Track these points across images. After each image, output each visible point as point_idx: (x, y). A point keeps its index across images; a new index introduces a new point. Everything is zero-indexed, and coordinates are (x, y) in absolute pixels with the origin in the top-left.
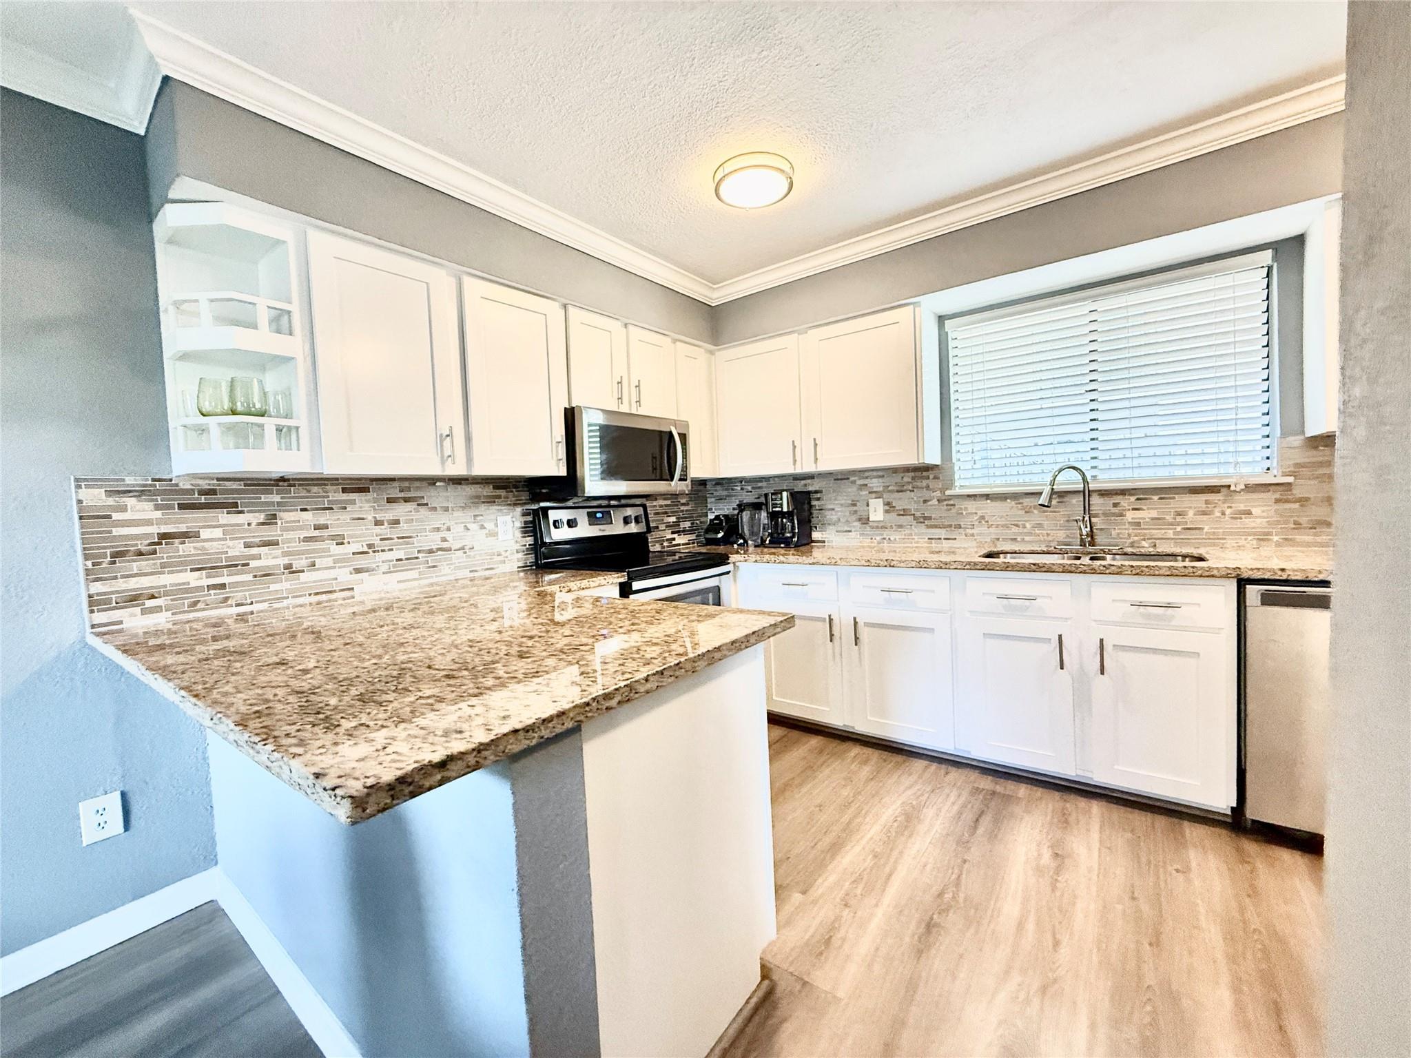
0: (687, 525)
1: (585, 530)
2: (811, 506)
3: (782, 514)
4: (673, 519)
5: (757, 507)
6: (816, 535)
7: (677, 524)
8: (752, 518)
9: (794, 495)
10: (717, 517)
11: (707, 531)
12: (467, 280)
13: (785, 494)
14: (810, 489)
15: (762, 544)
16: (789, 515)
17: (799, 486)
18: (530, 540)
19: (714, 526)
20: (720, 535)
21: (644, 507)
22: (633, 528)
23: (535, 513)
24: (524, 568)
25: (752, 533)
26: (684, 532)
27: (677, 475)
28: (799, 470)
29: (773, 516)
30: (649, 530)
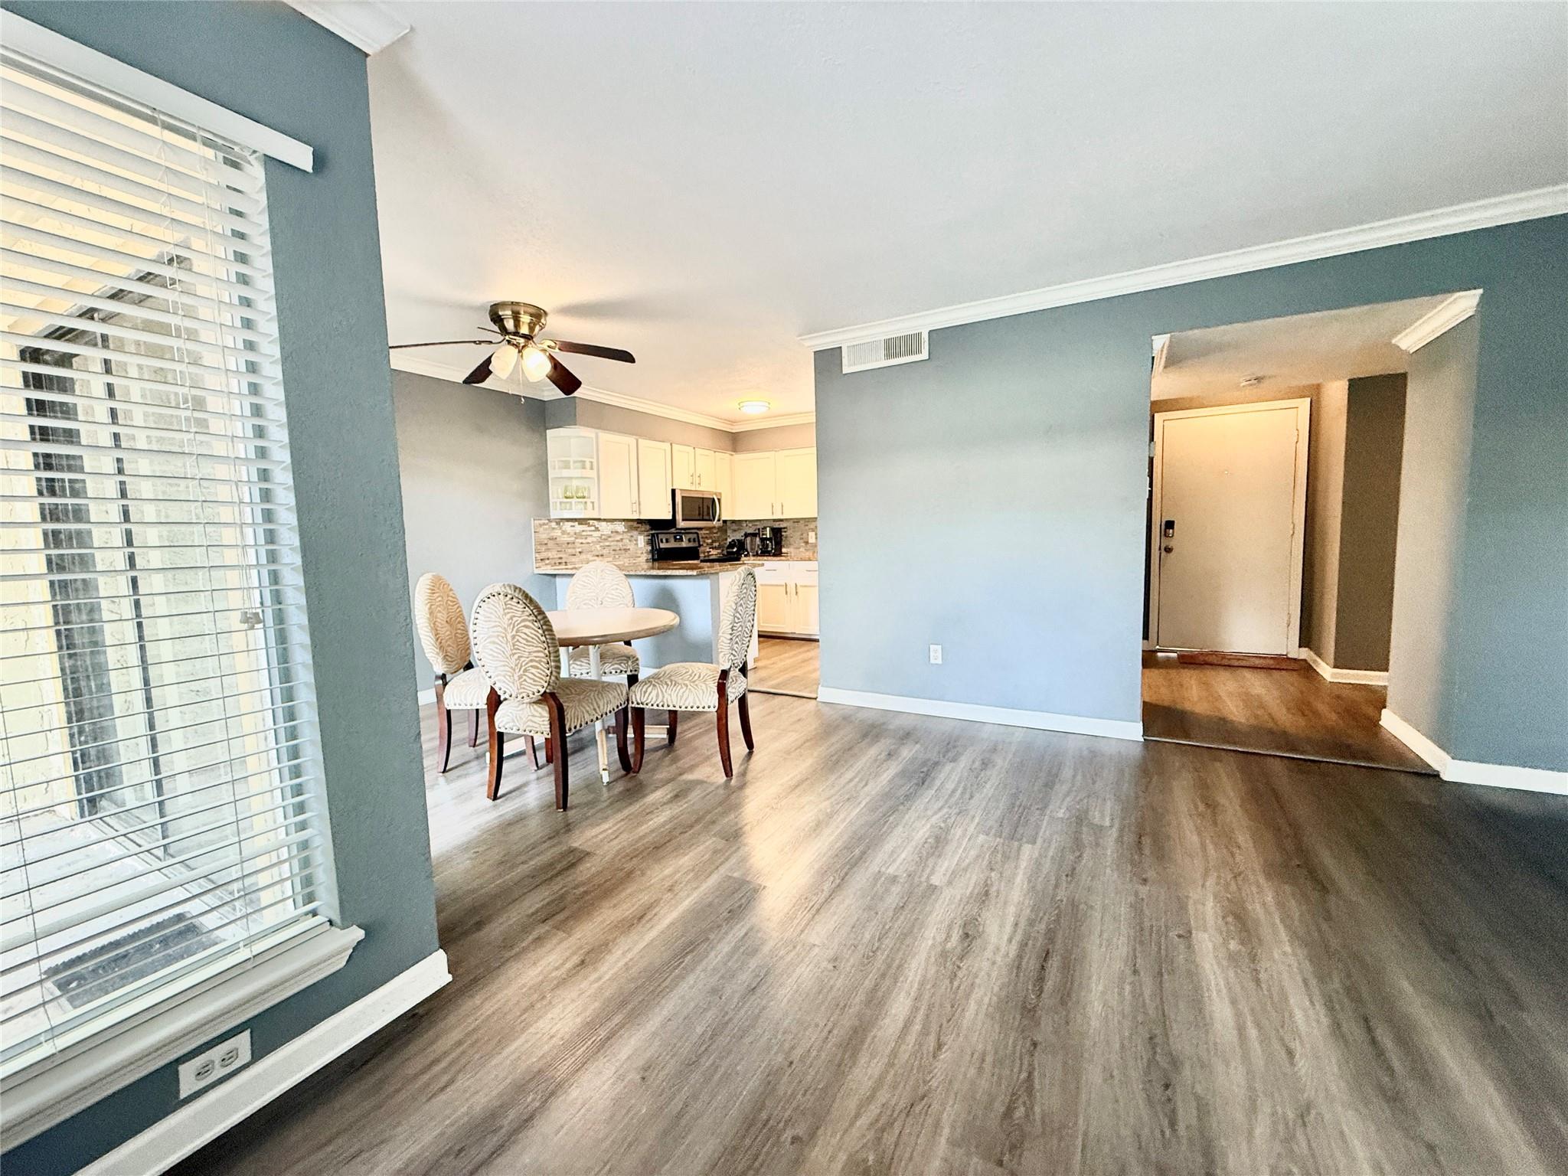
0: (717, 544)
1: (672, 544)
2: (782, 536)
3: (766, 539)
4: (710, 541)
5: (754, 535)
6: (784, 550)
7: (712, 544)
8: (752, 541)
9: (773, 530)
10: (733, 541)
11: (728, 548)
12: (640, 440)
13: (768, 529)
14: (782, 526)
15: (757, 555)
16: (770, 539)
17: (776, 525)
18: (650, 548)
19: (731, 545)
20: (735, 550)
21: (697, 534)
22: (691, 545)
23: (653, 535)
24: (647, 561)
25: (752, 549)
26: (715, 548)
27: (717, 518)
28: (775, 517)
29: (763, 540)
30: (700, 546)
